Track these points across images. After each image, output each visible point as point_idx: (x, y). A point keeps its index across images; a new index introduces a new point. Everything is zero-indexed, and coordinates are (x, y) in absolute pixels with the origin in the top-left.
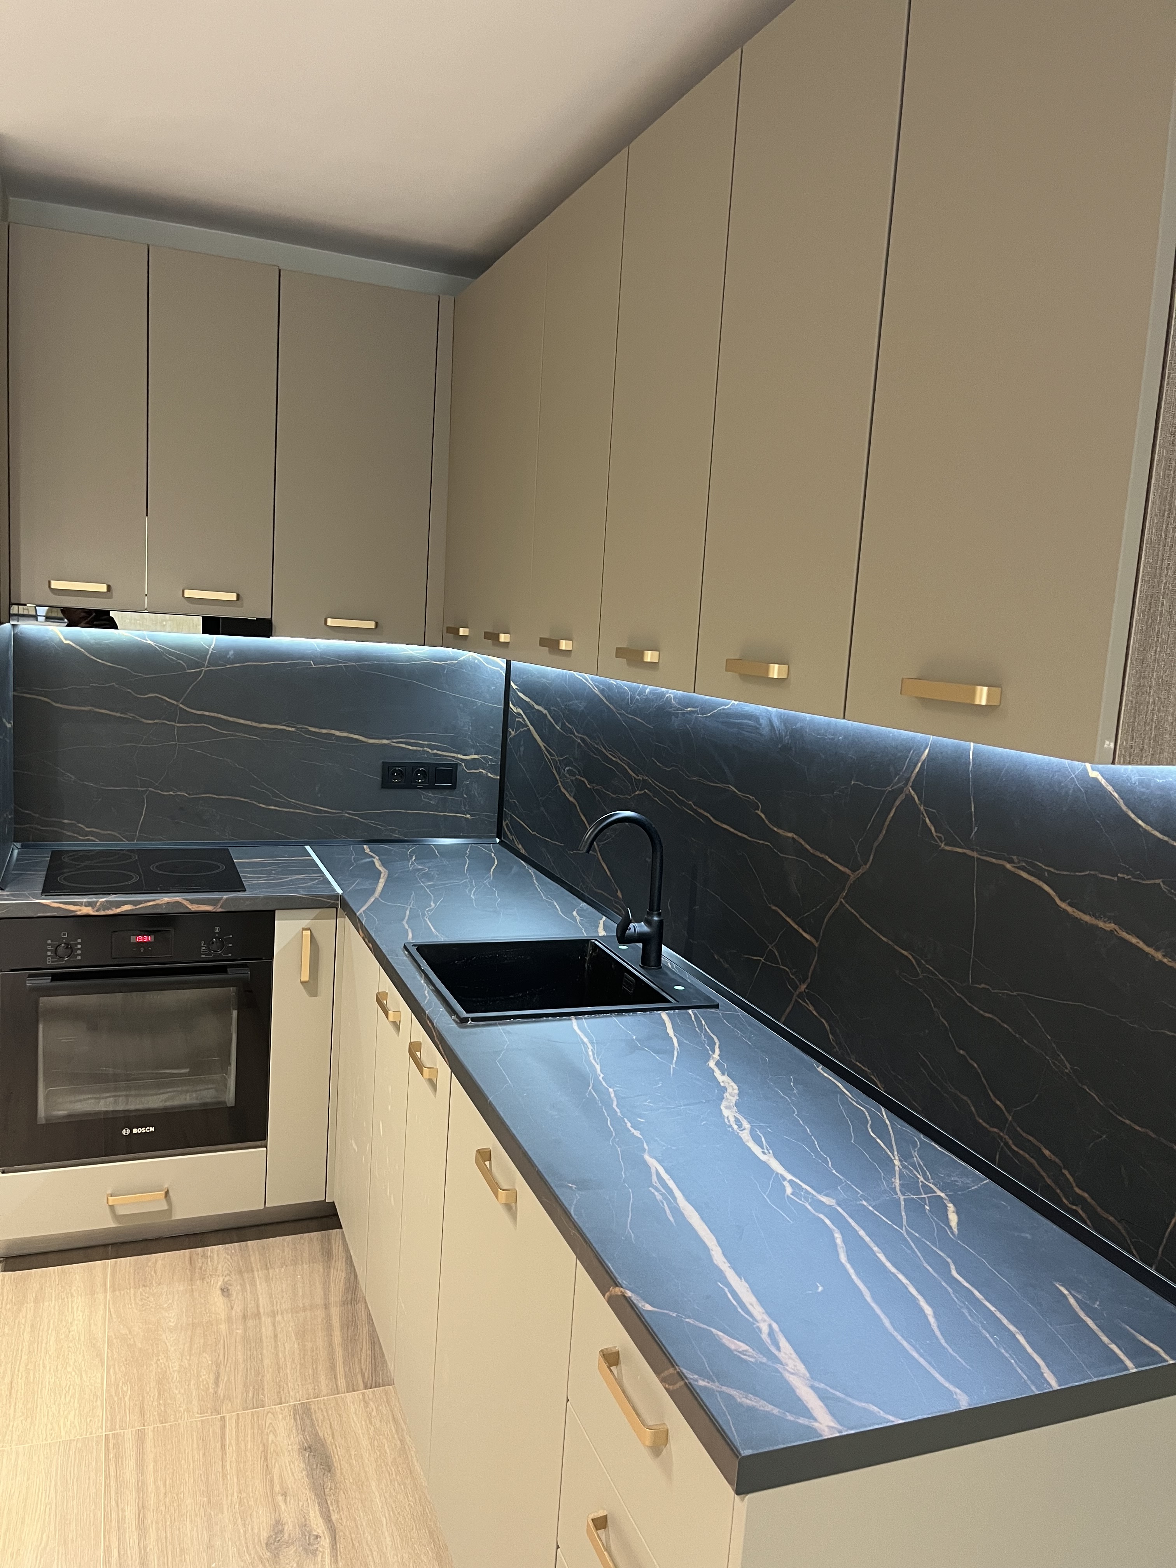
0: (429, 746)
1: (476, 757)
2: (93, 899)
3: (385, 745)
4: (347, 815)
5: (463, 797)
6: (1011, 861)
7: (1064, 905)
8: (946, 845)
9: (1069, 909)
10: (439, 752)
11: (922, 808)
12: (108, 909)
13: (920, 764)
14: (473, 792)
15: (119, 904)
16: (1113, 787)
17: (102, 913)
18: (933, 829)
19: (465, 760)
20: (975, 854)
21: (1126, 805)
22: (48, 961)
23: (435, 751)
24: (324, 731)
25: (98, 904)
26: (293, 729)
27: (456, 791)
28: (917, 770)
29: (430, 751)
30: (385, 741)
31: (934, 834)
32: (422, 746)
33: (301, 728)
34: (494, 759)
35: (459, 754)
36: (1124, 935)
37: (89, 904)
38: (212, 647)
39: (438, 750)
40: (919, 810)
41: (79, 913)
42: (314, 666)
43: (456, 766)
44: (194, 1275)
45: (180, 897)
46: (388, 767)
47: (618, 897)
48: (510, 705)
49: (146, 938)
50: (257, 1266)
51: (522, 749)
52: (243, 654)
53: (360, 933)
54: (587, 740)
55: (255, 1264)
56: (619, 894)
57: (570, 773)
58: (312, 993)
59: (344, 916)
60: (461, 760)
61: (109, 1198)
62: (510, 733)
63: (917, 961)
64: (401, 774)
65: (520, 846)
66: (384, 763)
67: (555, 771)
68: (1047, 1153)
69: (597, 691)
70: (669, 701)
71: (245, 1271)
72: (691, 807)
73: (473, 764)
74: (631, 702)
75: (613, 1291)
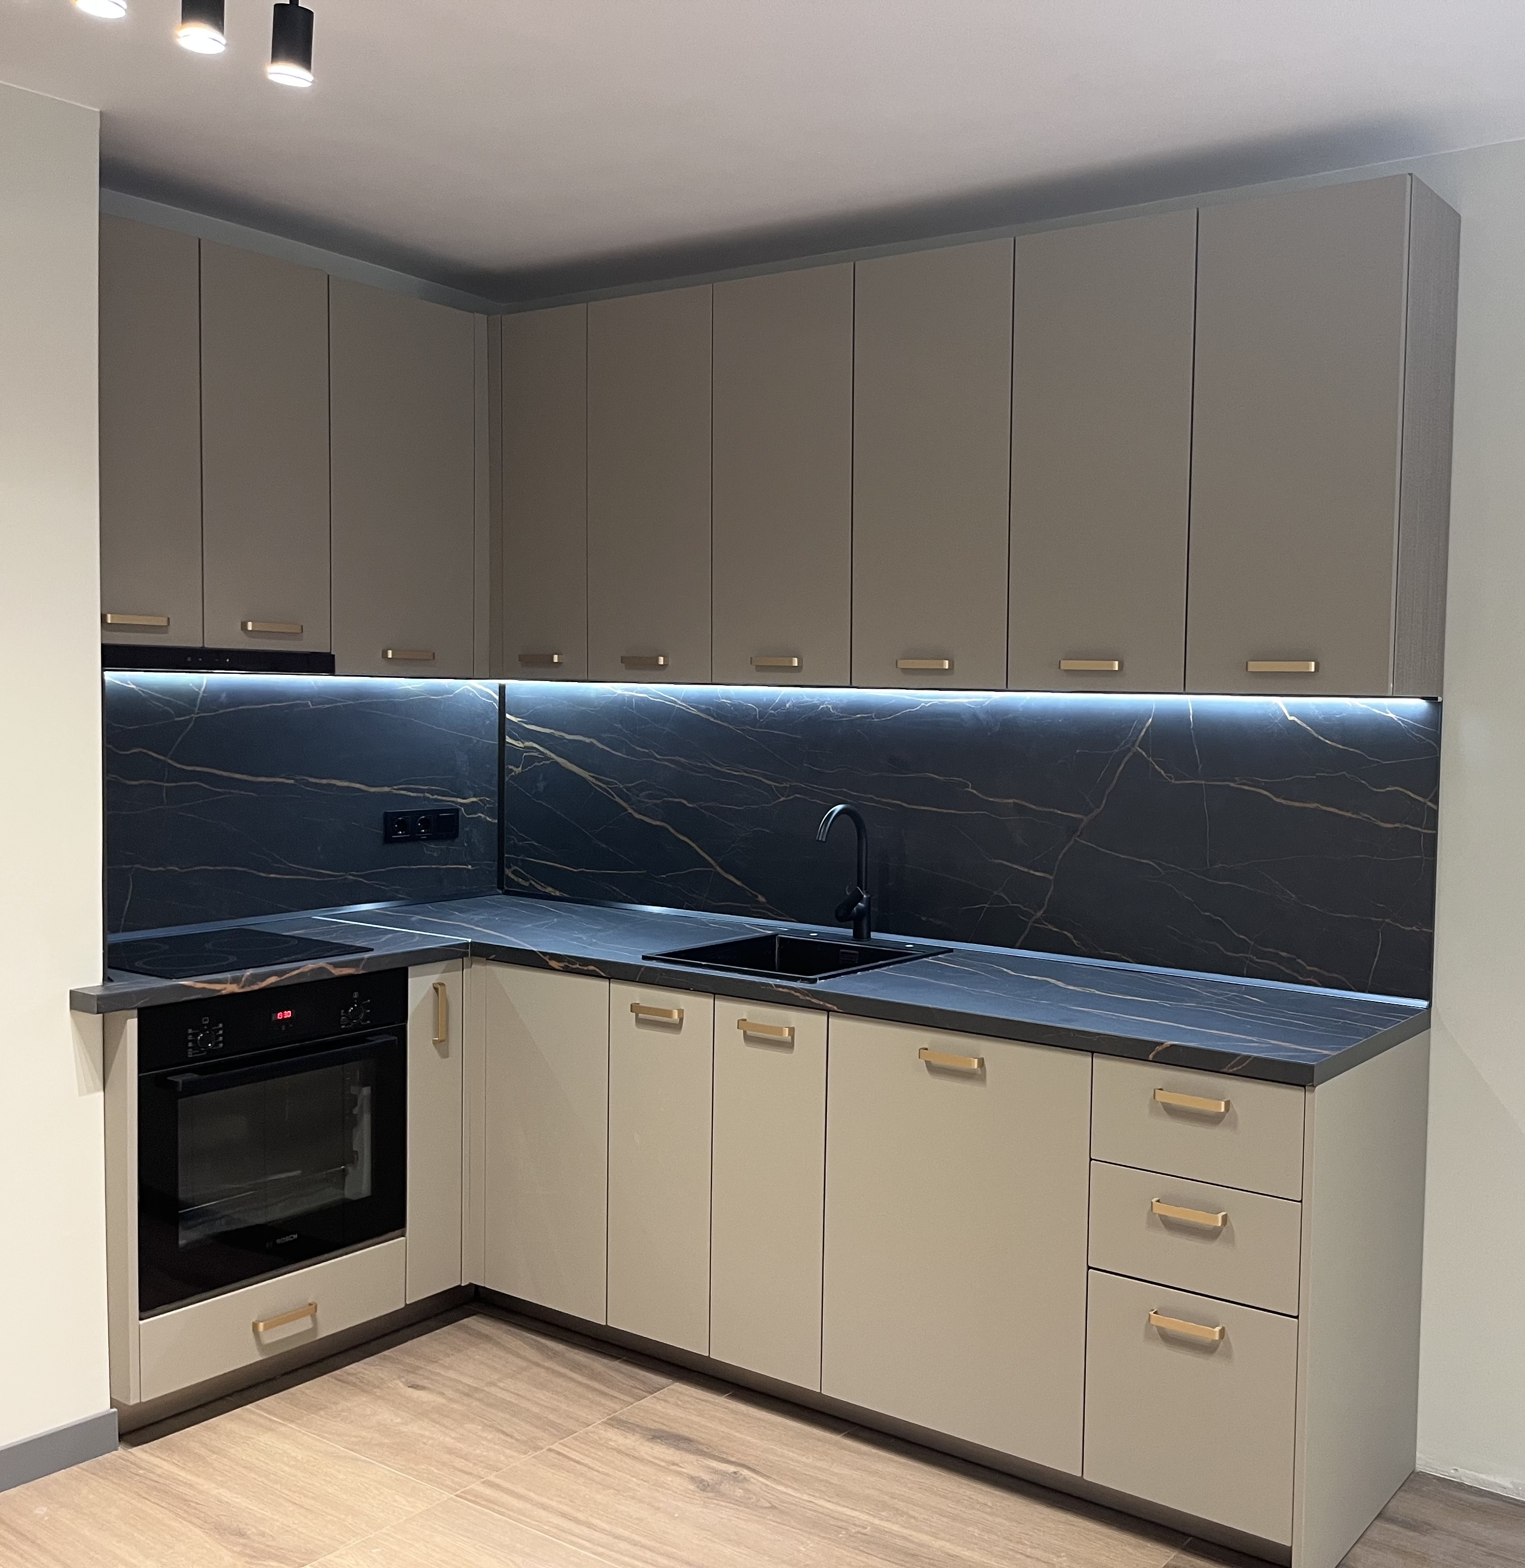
0: (429, 792)
1: (474, 799)
2: (237, 973)
3: (385, 793)
4: (351, 877)
5: (464, 846)
6: (1234, 781)
7: (1278, 800)
8: (1175, 780)
9: (1283, 801)
10: (440, 798)
11: (1150, 759)
12: (253, 983)
13: (1144, 730)
14: (473, 840)
15: (264, 977)
16: (1306, 724)
17: (248, 989)
18: (1163, 772)
19: (464, 804)
20: (1203, 782)
21: (1316, 733)
22: (189, 1053)
23: (435, 797)
24: (324, 781)
25: (243, 979)
26: (292, 782)
27: (457, 840)
28: (1142, 734)
29: (431, 796)
30: (386, 789)
31: (1164, 775)
32: (423, 791)
33: (302, 779)
34: (492, 801)
35: (458, 797)
36: (1324, 808)
37: (235, 981)
38: (203, 689)
39: (438, 795)
40: (1149, 761)
41: (224, 992)
42: (311, 707)
43: (457, 810)
44: (362, 1387)
45: (321, 963)
46: (389, 819)
47: (758, 902)
48: (508, 739)
49: (288, 1014)
50: (421, 1363)
51: (541, 786)
52: (236, 697)
53: (553, 964)
54: (682, 760)
55: (418, 1363)
56: (761, 899)
57: (649, 796)
58: (445, 1054)
59: (478, 962)
60: (462, 805)
61: (255, 1326)
62: (512, 771)
63: (1159, 865)
64: (403, 826)
65: (549, 890)
66: (386, 814)
67: (617, 799)
68: (1284, 954)
69: (694, 711)
70: (826, 712)
71: (414, 1370)
72: (872, 800)
73: (472, 808)
74: (761, 717)
75: (1159, 1048)
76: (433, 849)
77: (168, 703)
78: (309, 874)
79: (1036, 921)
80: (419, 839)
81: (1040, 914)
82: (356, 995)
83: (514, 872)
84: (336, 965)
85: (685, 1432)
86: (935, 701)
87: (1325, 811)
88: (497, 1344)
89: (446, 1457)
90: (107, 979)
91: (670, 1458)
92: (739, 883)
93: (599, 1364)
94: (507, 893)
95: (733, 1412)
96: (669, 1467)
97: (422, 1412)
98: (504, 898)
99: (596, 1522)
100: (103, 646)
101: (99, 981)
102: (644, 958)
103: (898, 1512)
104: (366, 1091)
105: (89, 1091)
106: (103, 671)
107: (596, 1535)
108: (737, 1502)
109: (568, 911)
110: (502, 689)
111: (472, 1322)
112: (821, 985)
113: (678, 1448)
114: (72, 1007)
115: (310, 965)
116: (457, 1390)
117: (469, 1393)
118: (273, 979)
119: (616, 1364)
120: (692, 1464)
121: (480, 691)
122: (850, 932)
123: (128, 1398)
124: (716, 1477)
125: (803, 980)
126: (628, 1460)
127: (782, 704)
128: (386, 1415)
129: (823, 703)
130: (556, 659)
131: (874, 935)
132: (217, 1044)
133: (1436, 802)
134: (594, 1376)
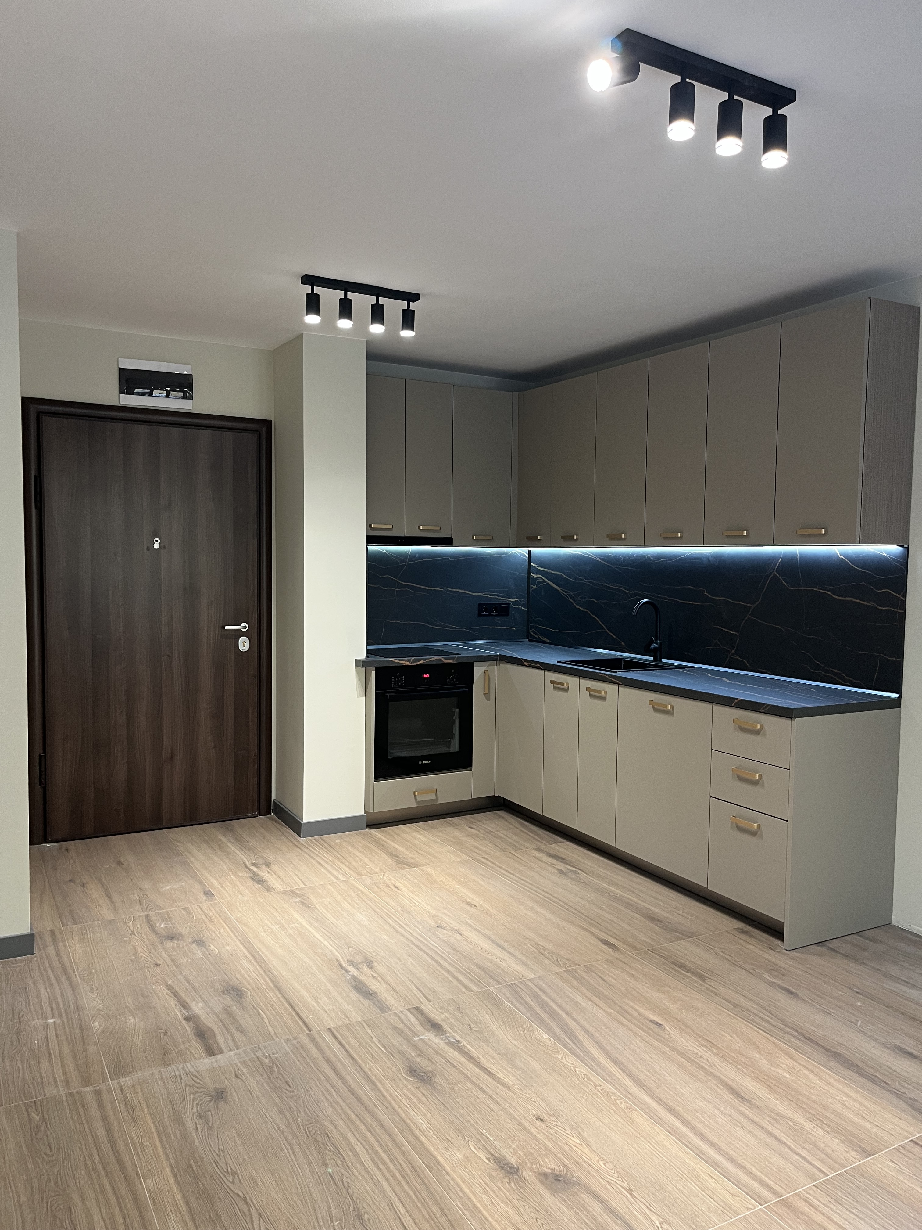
0: (498, 596)
1: (517, 600)
2: (410, 658)
3: (479, 596)
4: (466, 629)
5: (512, 619)
6: (816, 588)
7: (835, 597)
8: (791, 587)
9: (837, 597)
12: (415, 662)
13: (779, 564)
14: (516, 617)
15: (419, 660)
16: (847, 559)
17: (413, 664)
18: (786, 584)
19: (513, 601)
20: (803, 588)
21: (852, 564)
22: (393, 686)
24: (455, 590)
25: (412, 661)
26: (443, 590)
27: (509, 617)
28: (777, 565)
29: (498, 598)
30: (479, 594)
32: (495, 595)
33: (447, 588)
34: (523, 600)
35: (510, 598)
36: (855, 600)
37: (409, 661)
38: (409, 552)
39: (501, 597)
40: (780, 578)
41: (405, 665)
42: (449, 560)
43: (509, 604)
44: (452, 825)
45: (440, 657)
46: (481, 606)
47: (622, 645)
48: (531, 574)
49: (428, 675)
50: (476, 821)
51: (543, 594)
52: (422, 555)
53: (526, 664)
54: (594, 582)
55: (474, 821)
56: (623, 644)
57: (582, 598)
58: (488, 699)
59: (502, 663)
60: (511, 601)
61: (414, 793)
62: (532, 587)
63: (783, 628)
64: (486, 609)
65: (545, 639)
66: (479, 604)
67: (570, 600)
68: (836, 671)
69: (599, 560)
70: (649, 558)
71: (473, 822)
72: (666, 599)
73: (515, 603)
74: (624, 561)
75: (736, 701)
76: (498, 620)
77: (397, 558)
78: (449, 627)
79: (732, 655)
80: (493, 615)
81: (733, 651)
82: (453, 671)
83: (533, 631)
84: (445, 659)
85: (562, 856)
86: (692, 552)
87: (854, 602)
88: (507, 821)
89: (473, 848)
90: (367, 657)
91: (552, 862)
92: (615, 637)
93: (540, 831)
94: (530, 640)
95: (585, 854)
96: (552, 865)
97: (470, 835)
98: (528, 643)
99: (516, 874)
100: (367, 536)
101: (365, 657)
102: (558, 662)
103: (634, 893)
104: (458, 710)
105: (361, 697)
106: (367, 545)
107: (515, 878)
108: (572, 879)
109: (549, 648)
110: (529, 552)
111: (501, 813)
112: (619, 674)
113: (558, 860)
114: (356, 665)
115: (436, 658)
116: (485, 831)
117: (489, 832)
118: (422, 662)
119: (548, 833)
120: (561, 866)
121: (520, 553)
122: (652, 658)
123: (369, 810)
124: (567, 871)
125: (611, 672)
126: (537, 860)
127: (632, 555)
128: (457, 833)
129: (648, 555)
130: (539, 538)
131: (663, 660)
132: (402, 684)
133: (905, 596)
134: (537, 835)
